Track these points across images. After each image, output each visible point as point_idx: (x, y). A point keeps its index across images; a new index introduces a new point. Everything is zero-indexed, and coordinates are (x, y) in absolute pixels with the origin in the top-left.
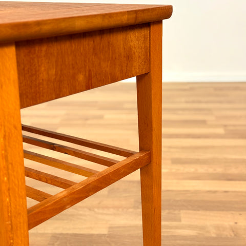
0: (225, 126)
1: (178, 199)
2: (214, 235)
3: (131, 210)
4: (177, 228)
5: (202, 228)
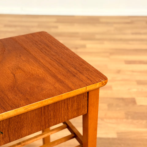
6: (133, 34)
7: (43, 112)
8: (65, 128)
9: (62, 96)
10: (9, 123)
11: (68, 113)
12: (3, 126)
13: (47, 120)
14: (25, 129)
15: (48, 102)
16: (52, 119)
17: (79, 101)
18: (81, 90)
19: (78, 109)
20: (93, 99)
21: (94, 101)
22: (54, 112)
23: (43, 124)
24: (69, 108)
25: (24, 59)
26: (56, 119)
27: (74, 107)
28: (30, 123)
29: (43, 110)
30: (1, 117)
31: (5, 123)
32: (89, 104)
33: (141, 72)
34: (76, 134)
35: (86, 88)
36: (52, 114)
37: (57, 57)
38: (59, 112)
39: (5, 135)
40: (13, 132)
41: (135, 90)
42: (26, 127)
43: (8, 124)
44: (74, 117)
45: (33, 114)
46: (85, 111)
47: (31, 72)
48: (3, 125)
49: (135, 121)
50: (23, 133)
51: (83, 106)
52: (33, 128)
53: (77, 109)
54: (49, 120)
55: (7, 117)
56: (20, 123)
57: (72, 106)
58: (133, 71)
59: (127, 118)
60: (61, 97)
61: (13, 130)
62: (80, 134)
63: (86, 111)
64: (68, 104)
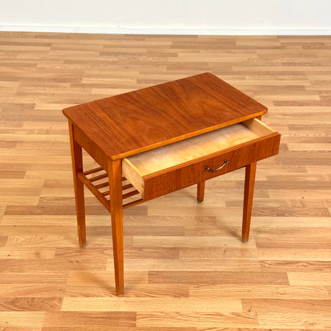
0: (320, 92)
1: (302, 157)
2: (328, 180)
3: (275, 166)
4: (306, 176)
5: (321, 176)
33: (293, 115)
49: (286, 167)
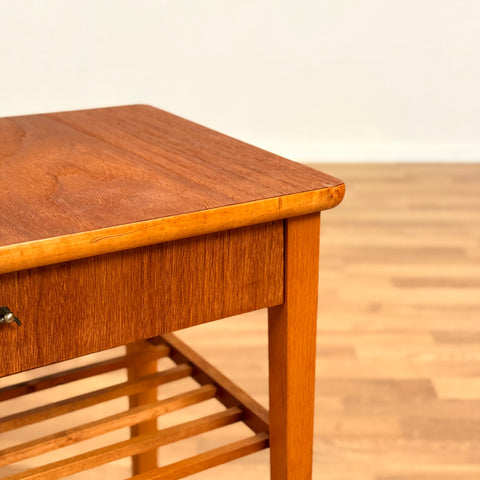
6: (413, 208)
7: (145, 272)
8: (211, 397)
9: (205, 216)
10: (40, 295)
11: (222, 293)
12: (21, 303)
13: (157, 307)
14: (88, 325)
15: (162, 229)
16: (174, 306)
17: (258, 257)
18: (264, 205)
19: (255, 284)
20: (300, 255)
21: (305, 261)
22: (180, 281)
23: (146, 319)
24: (228, 274)
25: (83, 150)
26: (185, 308)
27: (243, 275)
28: (107, 308)
29: (145, 266)
30: (19, 253)
31: (28, 293)
32: (289, 271)
34: (247, 406)
35: (280, 201)
36: (174, 288)
37: (188, 146)
38: (197, 284)
39: (25, 336)
40: (50, 329)
41: (429, 357)
42: (91, 318)
43: (37, 296)
44: (241, 311)
45: (117, 275)
46: (275, 293)
47: (108, 172)
48: (20, 297)
50: (82, 339)
51: (270, 277)
52: (114, 326)
53: (253, 284)
54: (162, 306)
55: (36, 256)
56: (75, 300)
57: (237, 268)
58: (420, 307)
59: (408, 436)
60: (202, 220)
61: (50, 321)
62: (259, 407)
63: (281, 294)
64: (223, 262)
